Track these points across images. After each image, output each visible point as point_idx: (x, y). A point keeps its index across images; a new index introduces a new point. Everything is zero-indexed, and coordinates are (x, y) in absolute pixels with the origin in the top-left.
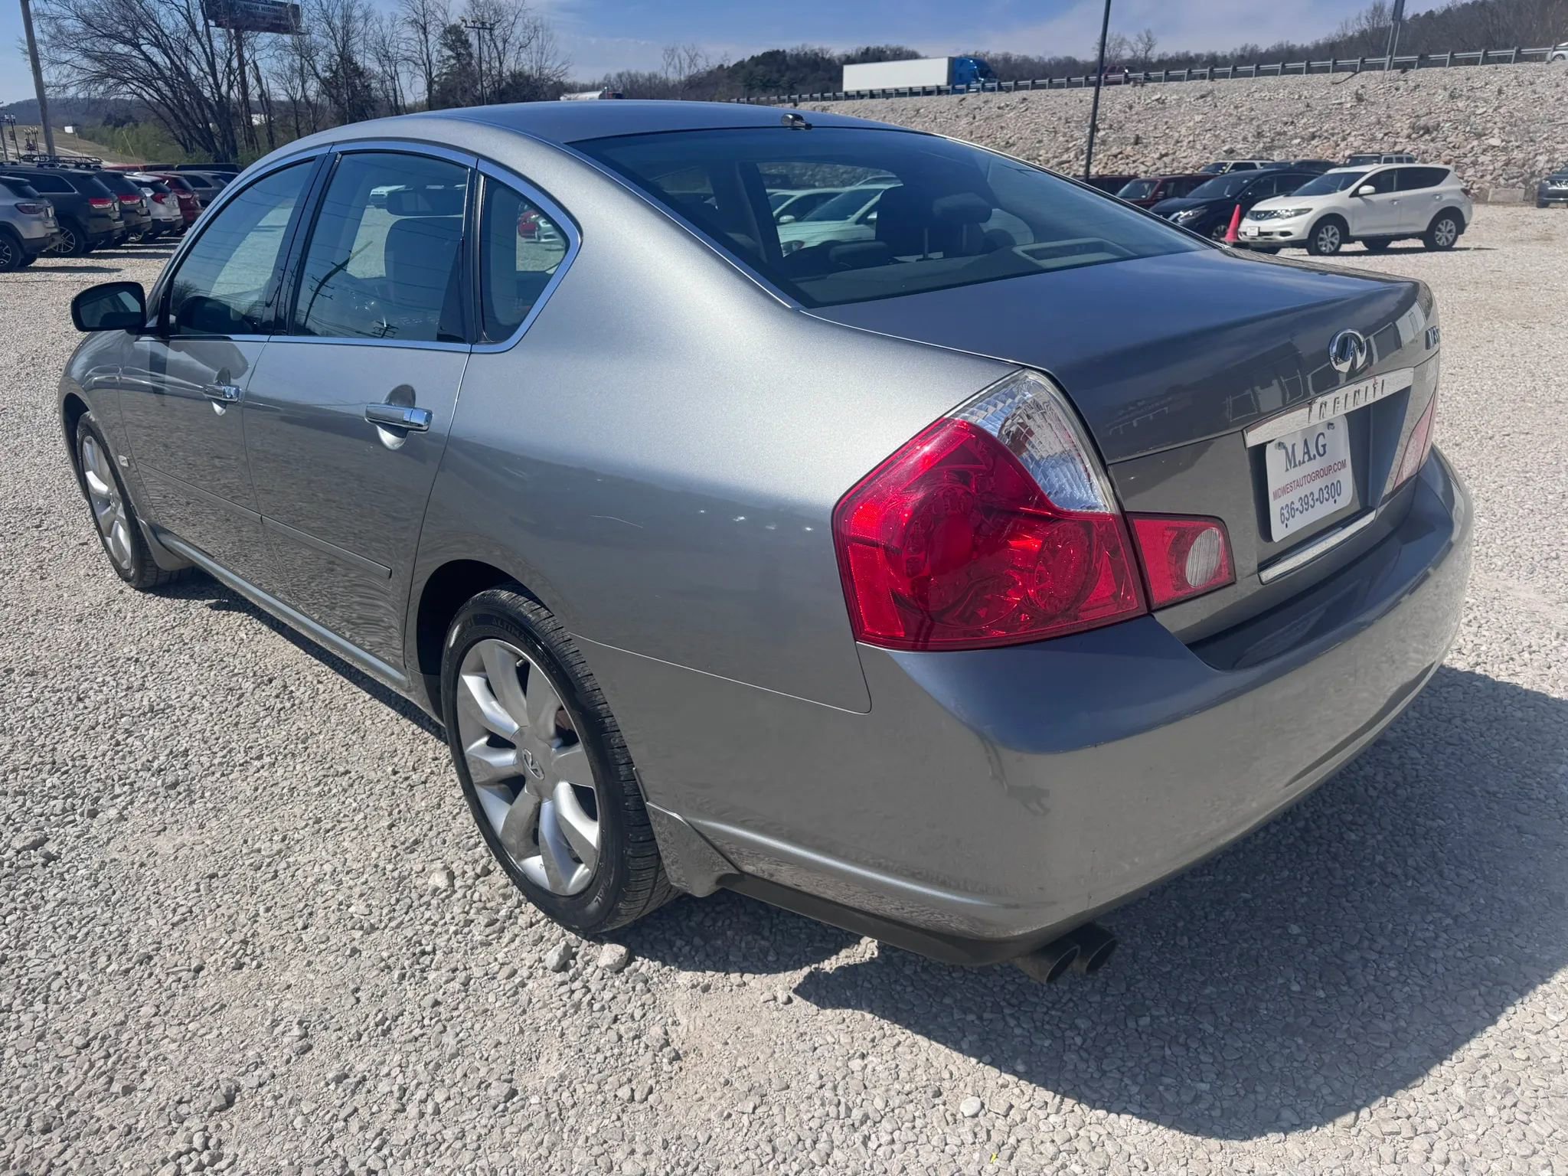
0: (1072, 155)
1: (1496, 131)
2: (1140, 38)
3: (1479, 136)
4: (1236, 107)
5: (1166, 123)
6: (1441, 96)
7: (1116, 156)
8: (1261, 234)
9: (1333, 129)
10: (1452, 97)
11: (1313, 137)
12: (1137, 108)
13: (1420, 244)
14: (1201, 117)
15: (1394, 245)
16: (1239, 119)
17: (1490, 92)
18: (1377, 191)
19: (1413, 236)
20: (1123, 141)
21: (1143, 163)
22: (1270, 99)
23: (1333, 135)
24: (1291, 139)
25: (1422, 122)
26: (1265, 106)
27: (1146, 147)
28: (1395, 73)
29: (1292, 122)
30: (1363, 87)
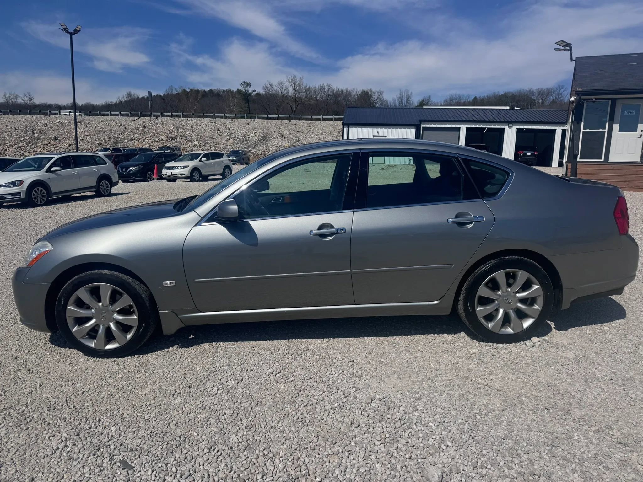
0: (25, 144)
1: (195, 140)
2: (25, 95)
3: (190, 141)
4: (96, 127)
5: (67, 132)
6: (173, 127)
7: (47, 144)
8: (172, 175)
9: (139, 137)
10: (177, 128)
11: (132, 140)
12: (49, 125)
13: (221, 177)
14: (82, 130)
15: (210, 178)
16: (99, 131)
17: (188, 126)
18: (207, 160)
19: (219, 174)
20: (48, 138)
21: (62, 148)
22: (109, 125)
23: (139, 139)
24: (124, 140)
25: (170, 135)
26: (108, 127)
27: (60, 141)
28: (154, 118)
29: (122, 134)
30: (144, 122)
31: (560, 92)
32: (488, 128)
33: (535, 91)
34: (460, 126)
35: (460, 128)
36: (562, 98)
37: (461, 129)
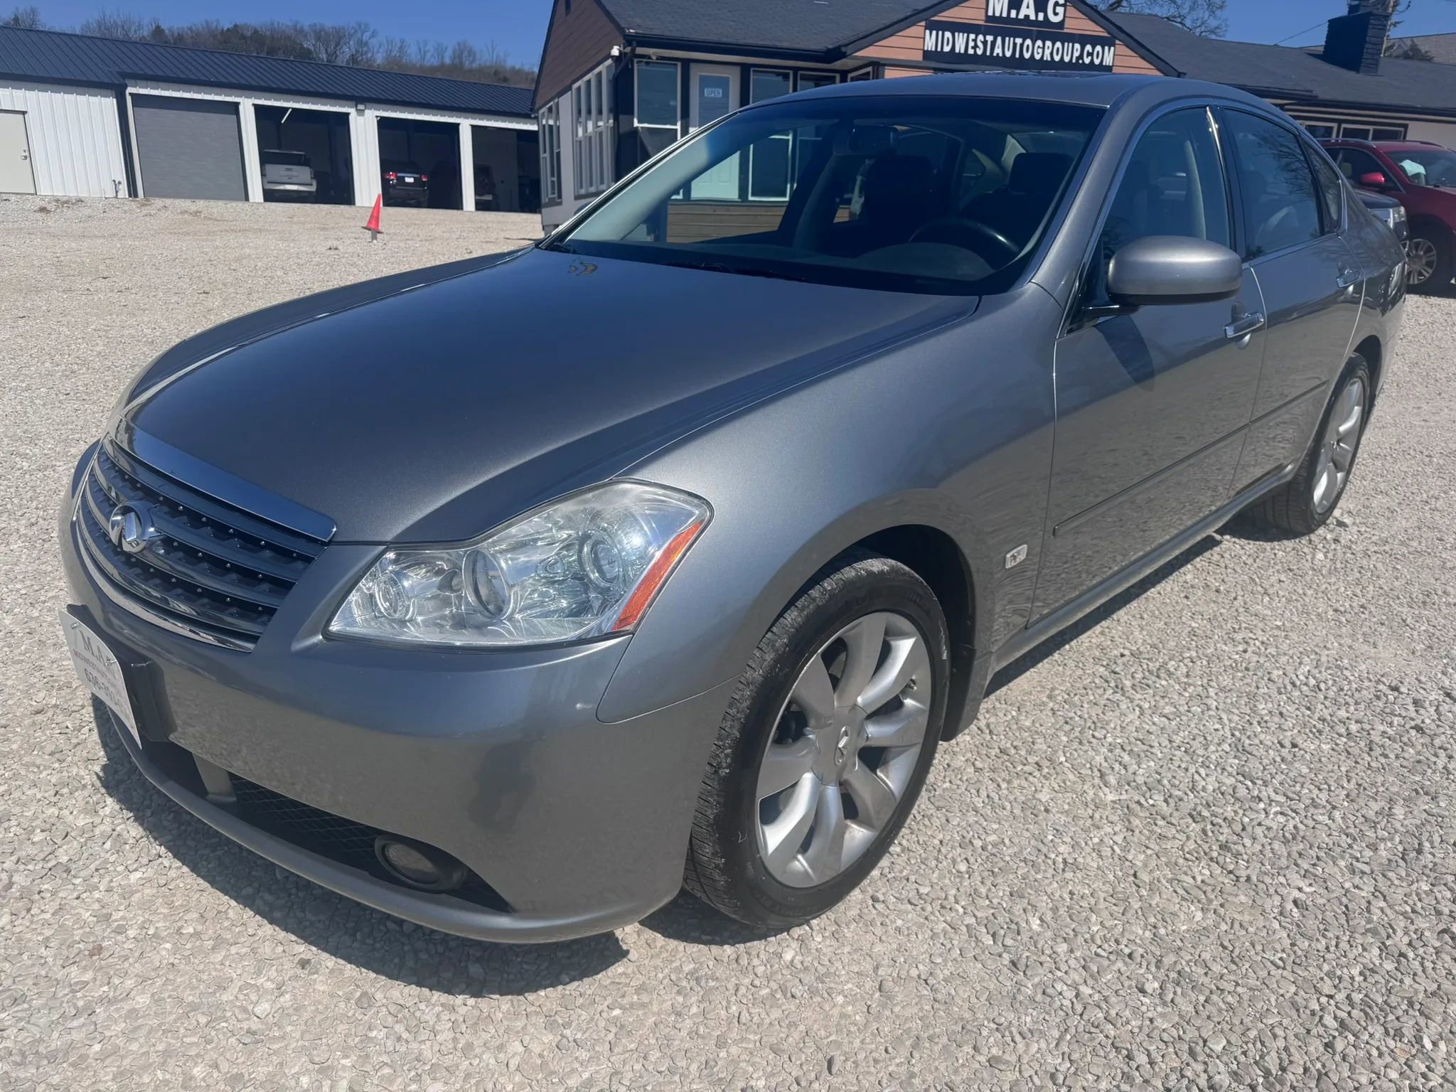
31: (364, 39)
32: (294, 110)
33: (306, 28)
34: (236, 100)
35: (237, 104)
36: (369, 55)
37: (241, 108)
